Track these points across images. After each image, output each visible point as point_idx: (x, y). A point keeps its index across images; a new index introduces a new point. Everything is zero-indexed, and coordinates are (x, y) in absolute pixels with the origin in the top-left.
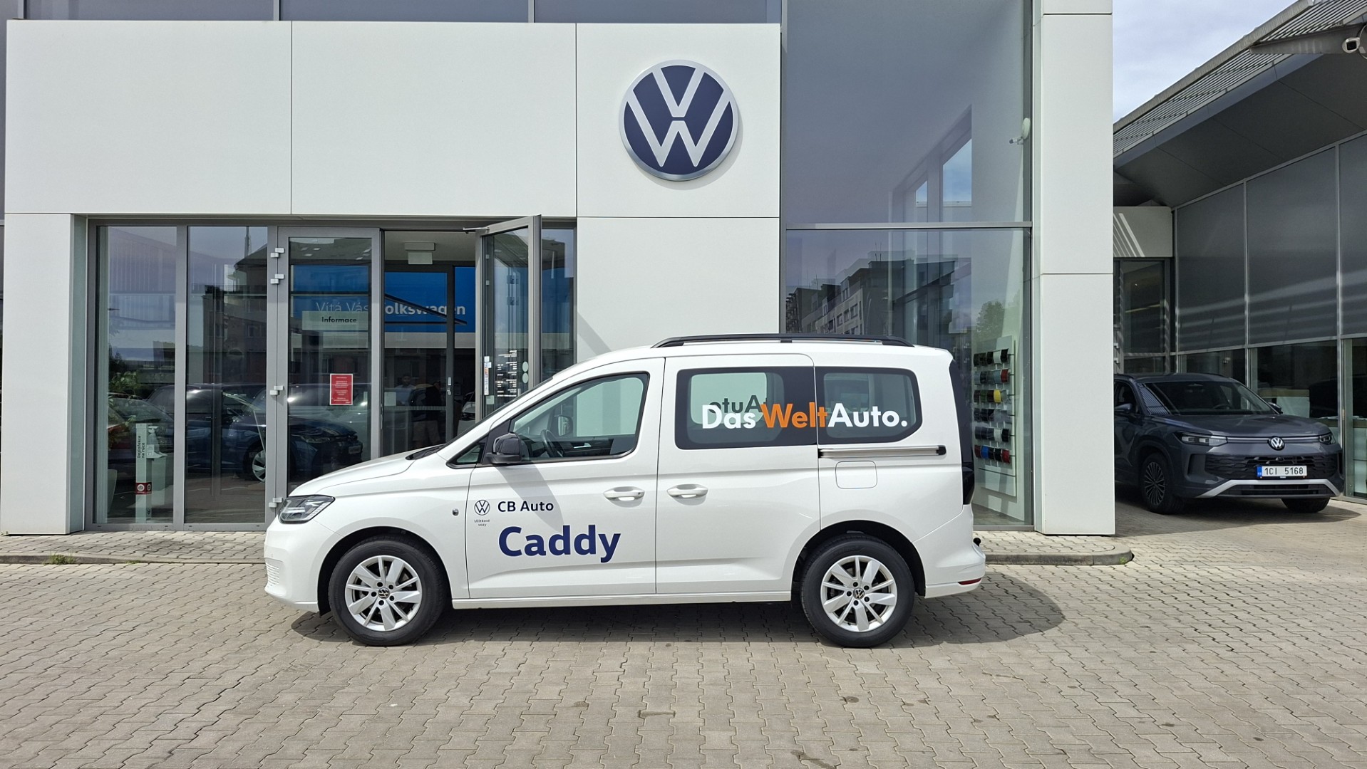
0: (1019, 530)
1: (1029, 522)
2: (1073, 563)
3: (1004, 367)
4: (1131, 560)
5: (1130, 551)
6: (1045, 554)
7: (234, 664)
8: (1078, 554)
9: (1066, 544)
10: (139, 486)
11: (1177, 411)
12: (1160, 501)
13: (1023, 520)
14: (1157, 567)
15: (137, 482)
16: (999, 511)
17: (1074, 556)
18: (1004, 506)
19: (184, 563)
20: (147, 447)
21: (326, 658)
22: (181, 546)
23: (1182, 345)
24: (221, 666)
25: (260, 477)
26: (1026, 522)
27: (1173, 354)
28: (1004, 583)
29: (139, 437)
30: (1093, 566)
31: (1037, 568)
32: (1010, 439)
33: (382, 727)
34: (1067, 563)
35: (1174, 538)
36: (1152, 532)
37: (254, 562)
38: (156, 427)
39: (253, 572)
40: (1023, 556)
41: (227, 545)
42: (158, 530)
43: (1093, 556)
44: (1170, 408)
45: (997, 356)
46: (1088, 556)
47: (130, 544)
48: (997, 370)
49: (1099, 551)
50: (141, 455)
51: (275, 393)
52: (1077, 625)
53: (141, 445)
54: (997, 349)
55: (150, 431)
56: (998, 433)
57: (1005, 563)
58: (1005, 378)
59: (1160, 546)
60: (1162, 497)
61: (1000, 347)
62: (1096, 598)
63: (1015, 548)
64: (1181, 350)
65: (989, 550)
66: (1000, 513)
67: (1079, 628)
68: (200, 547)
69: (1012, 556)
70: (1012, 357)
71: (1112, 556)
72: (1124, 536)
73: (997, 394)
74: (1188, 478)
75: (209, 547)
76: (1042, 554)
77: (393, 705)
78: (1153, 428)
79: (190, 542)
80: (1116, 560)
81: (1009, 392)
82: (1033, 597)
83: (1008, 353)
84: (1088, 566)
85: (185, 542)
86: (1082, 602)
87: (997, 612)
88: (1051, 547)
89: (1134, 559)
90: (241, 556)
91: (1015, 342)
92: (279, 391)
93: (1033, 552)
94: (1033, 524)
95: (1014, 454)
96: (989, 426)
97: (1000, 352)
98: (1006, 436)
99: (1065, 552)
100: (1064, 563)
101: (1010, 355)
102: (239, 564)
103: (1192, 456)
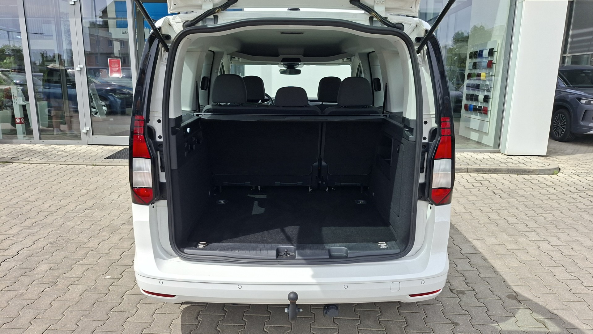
0: (491, 152)
1: (497, 147)
2: (527, 173)
3: (489, 59)
4: (559, 172)
5: (559, 167)
6: (511, 168)
7: (23, 238)
8: (530, 168)
9: (521, 161)
10: (17, 119)
11: (571, 86)
12: (562, 135)
13: (493, 146)
14: (576, 176)
15: (15, 117)
16: (477, 140)
17: (528, 169)
18: (481, 138)
19: (31, 164)
20: (18, 98)
21: (80, 234)
22: (35, 152)
23: (570, 51)
24: (14, 239)
25: (95, 114)
26: (494, 147)
27: (564, 55)
28: (490, 186)
29: (13, 93)
30: (539, 175)
31: (506, 176)
32: (489, 101)
33: (94, 296)
34: (524, 173)
35: (578, 158)
36: (564, 154)
37: (69, 164)
38: (22, 88)
39: (66, 170)
40: (498, 169)
41: (60, 153)
42: (27, 143)
43: (539, 170)
44: (567, 84)
45: (486, 53)
46: (536, 170)
47: (8, 151)
48: (484, 61)
49: (541, 167)
50: (16, 103)
51: (79, 69)
52: (545, 218)
53: (15, 97)
54: (487, 48)
55: (18, 90)
56: (481, 97)
57: (488, 173)
58: (490, 65)
59: (573, 163)
60: (563, 133)
61: (489, 47)
62: (549, 198)
63: (492, 163)
64: (569, 53)
65: (479, 165)
66: (477, 141)
67: (547, 221)
68: (44, 154)
69: (492, 169)
70: (496, 53)
71: (550, 170)
72: (551, 156)
73: (483, 74)
74: (582, 123)
75: (48, 154)
76: (510, 168)
77: (107, 277)
78: (560, 95)
79: (40, 150)
80: (552, 172)
81: (492, 74)
82: (511, 197)
83: (494, 51)
84: (536, 175)
85: (38, 150)
86: (542, 201)
87: (493, 208)
88: (513, 163)
89: (561, 171)
90: (63, 160)
91: (498, 43)
92: (81, 68)
93: (503, 166)
94: (499, 149)
95: (490, 109)
96: (476, 93)
97: (488, 50)
98: (486, 99)
99: (522, 167)
100: (522, 173)
101: (495, 52)
102: (61, 164)
103: (586, 111)
